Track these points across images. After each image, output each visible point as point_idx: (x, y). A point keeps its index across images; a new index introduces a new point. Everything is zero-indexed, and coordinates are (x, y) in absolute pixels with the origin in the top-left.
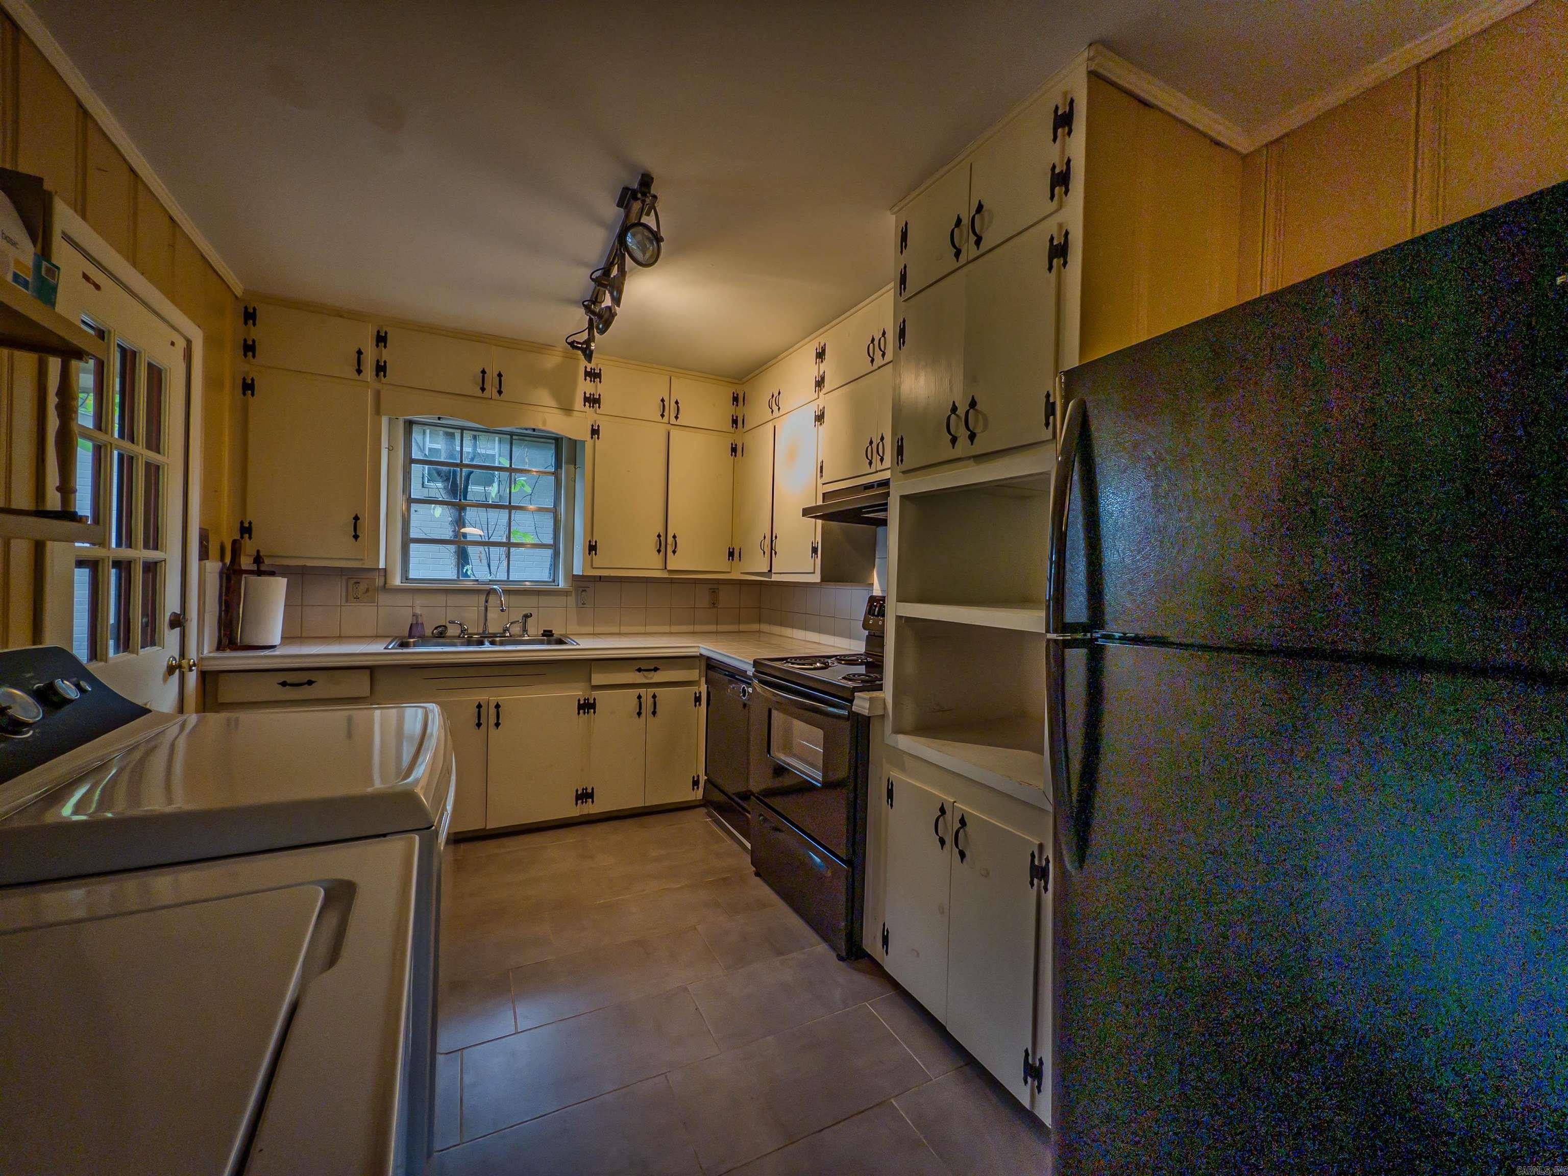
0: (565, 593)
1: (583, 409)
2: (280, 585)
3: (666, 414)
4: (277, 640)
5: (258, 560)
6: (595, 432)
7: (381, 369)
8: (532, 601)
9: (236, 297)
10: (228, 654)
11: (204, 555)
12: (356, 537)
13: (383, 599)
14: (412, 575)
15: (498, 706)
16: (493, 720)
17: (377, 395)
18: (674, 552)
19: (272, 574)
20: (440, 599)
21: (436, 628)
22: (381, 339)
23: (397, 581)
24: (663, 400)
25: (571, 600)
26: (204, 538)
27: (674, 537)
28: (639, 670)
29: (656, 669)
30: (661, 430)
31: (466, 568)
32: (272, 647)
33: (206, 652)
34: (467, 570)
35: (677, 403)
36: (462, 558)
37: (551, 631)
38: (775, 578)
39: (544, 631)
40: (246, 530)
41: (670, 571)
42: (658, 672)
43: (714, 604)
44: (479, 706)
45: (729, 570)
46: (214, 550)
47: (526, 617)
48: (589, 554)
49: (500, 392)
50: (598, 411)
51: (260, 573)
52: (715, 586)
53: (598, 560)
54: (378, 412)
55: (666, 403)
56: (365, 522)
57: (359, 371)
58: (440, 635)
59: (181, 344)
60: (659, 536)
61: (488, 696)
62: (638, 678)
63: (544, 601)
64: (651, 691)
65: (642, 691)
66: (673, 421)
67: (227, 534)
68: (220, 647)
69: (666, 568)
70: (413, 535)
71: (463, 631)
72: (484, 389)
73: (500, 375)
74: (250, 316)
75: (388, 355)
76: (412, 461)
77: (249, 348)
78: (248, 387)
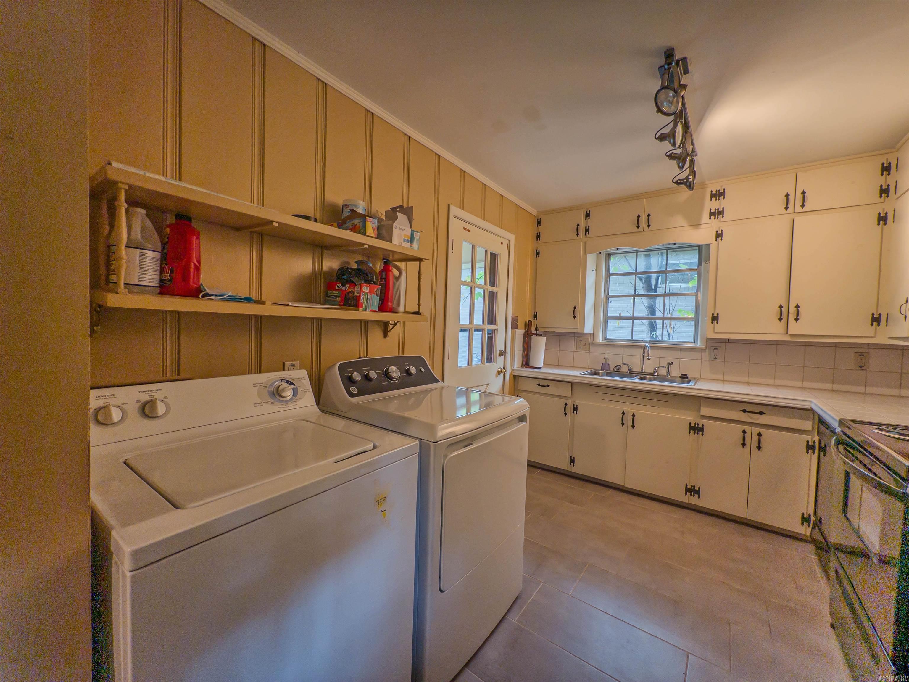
0: (701, 350)
1: (709, 221)
2: (543, 340)
3: (791, 205)
4: (541, 365)
5: (536, 329)
6: (719, 235)
7: (587, 230)
8: (676, 354)
9: (535, 216)
10: (524, 369)
11: (515, 327)
12: (575, 317)
14: (609, 337)
15: (634, 415)
16: (630, 423)
17: (585, 243)
18: (797, 319)
19: (541, 335)
20: (619, 351)
21: (616, 367)
22: (588, 215)
23: (600, 340)
24: (787, 195)
25: (706, 355)
26: (515, 320)
27: (797, 307)
28: (744, 411)
29: (761, 413)
30: (786, 219)
31: (653, 333)
32: (541, 368)
33: (515, 367)
34: (653, 335)
35: (804, 193)
37: (686, 375)
39: (682, 374)
40: (535, 316)
41: (792, 336)
42: (763, 415)
43: (861, 367)
44: (623, 413)
45: (873, 335)
46: (519, 325)
47: (670, 364)
48: (712, 323)
49: (649, 226)
50: (722, 220)
51: (537, 335)
53: (720, 327)
54: (585, 253)
55: (791, 198)
56: (579, 310)
57: (578, 234)
58: (618, 372)
59: (506, 243)
60: (781, 307)
61: (629, 409)
62: (744, 417)
63: (686, 355)
64: (756, 430)
65: (748, 428)
66: (798, 209)
67: (529, 317)
68: (522, 366)
69: (787, 333)
70: (610, 315)
71: (630, 369)
72: (638, 227)
73: (649, 215)
74: (539, 222)
75: (591, 222)
76: (611, 275)
77: (538, 236)
78: (538, 253)
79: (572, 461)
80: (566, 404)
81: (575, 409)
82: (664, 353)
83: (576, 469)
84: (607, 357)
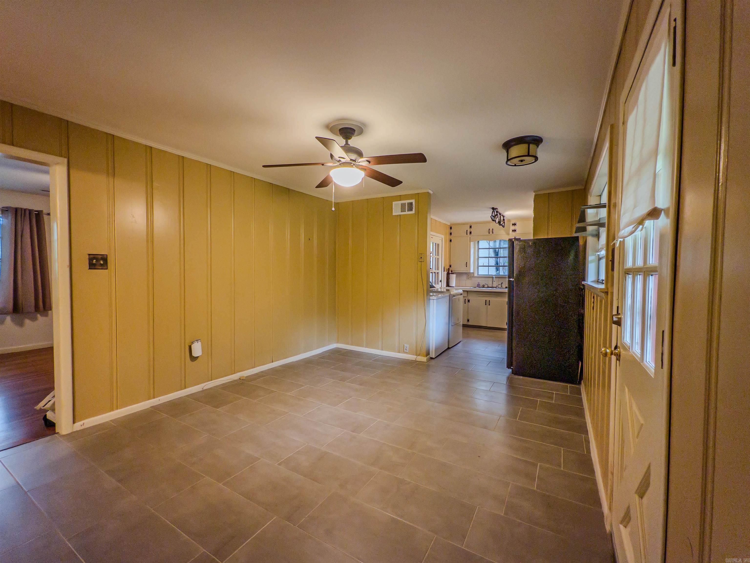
1: (512, 233)
2: (454, 275)
4: (454, 286)
5: (452, 271)
6: (515, 238)
7: (471, 233)
8: (504, 279)
9: (449, 226)
10: (447, 287)
11: (444, 271)
12: (466, 266)
13: (473, 279)
14: (479, 274)
15: (489, 301)
16: (488, 304)
17: (470, 237)
19: (454, 274)
20: (484, 279)
21: (483, 285)
22: (471, 227)
23: (476, 275)
26: (444, 268)
32: (453, 287)
34: (498, 272)
36: (497, 269)
40: (450, 266)
44: (486, 301)
46: (446, 270)
47: (502, 283)
49: (493, 233)
50: (516, 233)
51: (452, 274)
54: (470, 242)
56: (468, 264)
57: (467, 234)
58: (483, 287)
59: (441, 239)
61: (488, 299)
67: (448, 267)
68: (446, 286)
70: (479, 265)
71: (488, 286)
72: (489, 233)
73: (493, 229)
74: (451, 228)
75: (472, 230)
76: (479, 249)
77: (451, 234)
78: (451, 241)
79: (468, 321)
80: (465, 299)
81: (469, 301)
82: (500, 279)
83: (470, 323)
84: (479, 282)
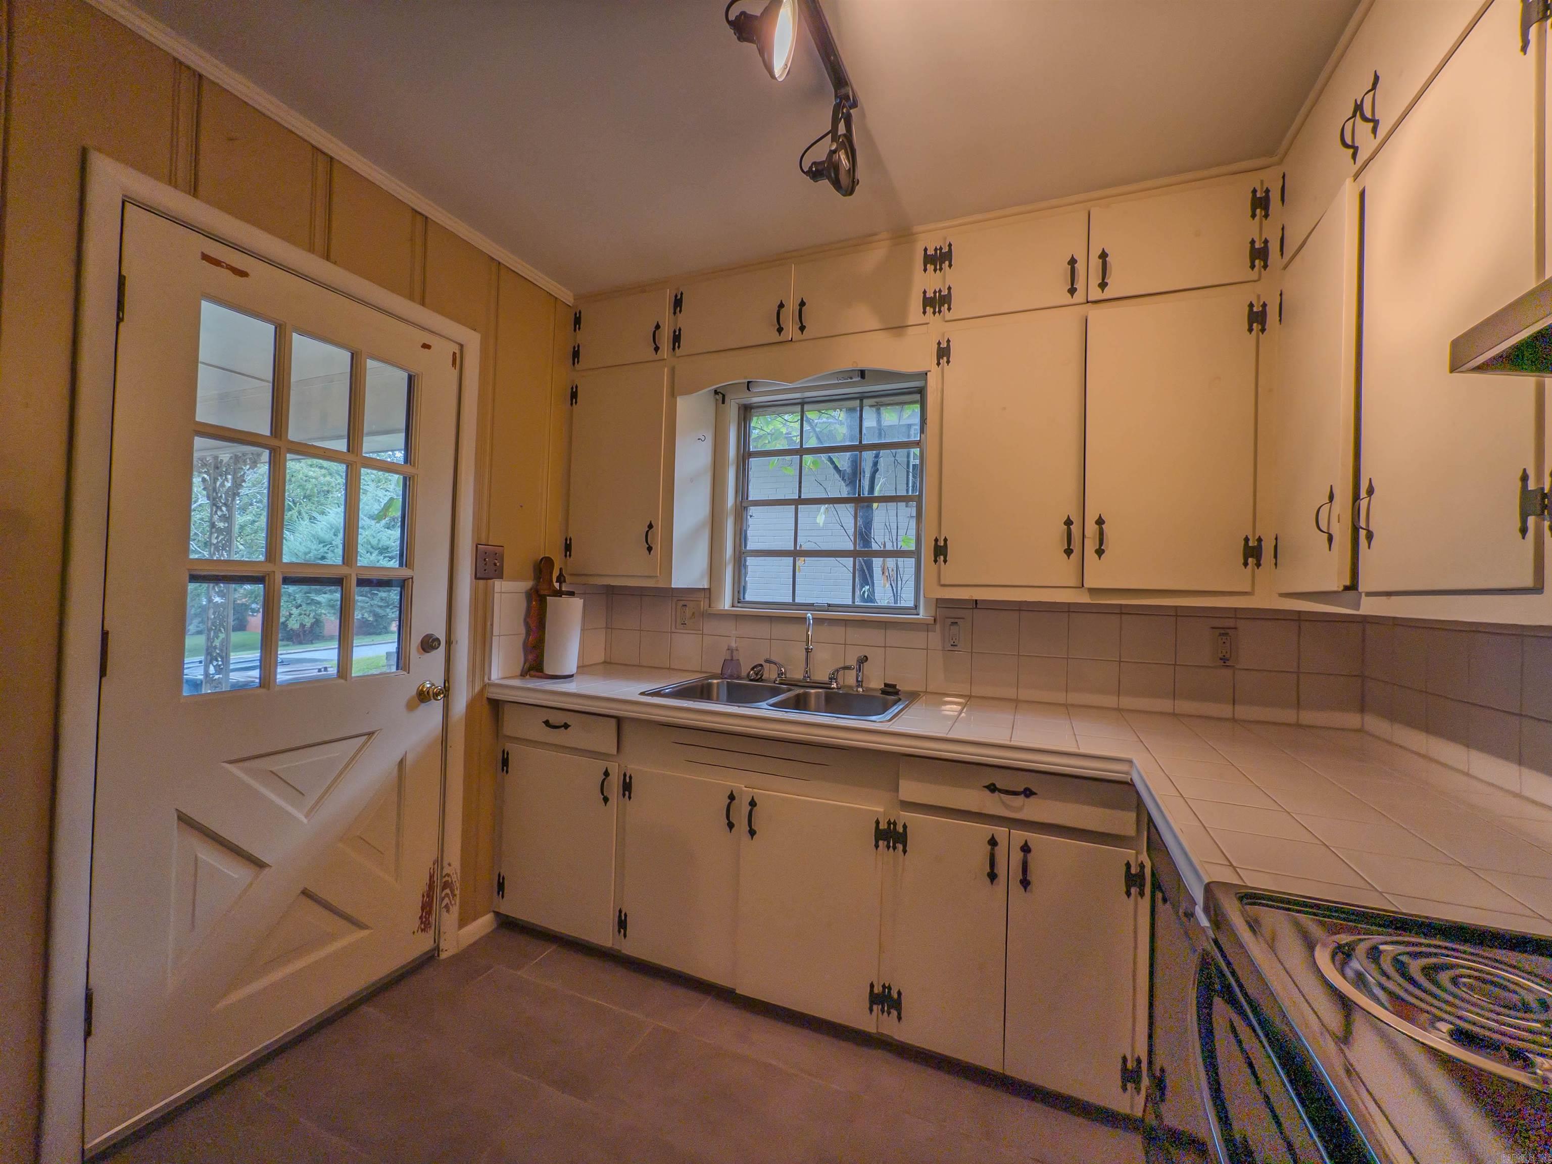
0: (924, 627)
1: (924, 319)
2: (576, 605)
3: (1080, 285)
4: (571, 670)
5: (564, 579)
6: (943, 353)
7: (676, 339)
8: (875, 636)
9: (569, 306)
10: (528, 683)
11: (489, 573)
12: (650, 549)
14: (749, 597)
15: (753, 804)
16: (745, 825)
17: (673, 371)
18: (1100, 552)
19: (571, 594)
20: (763, 630)
21: (753, 669)
22: (678, 303)
23: (726, 603)
24: (1073, 262)
25: (935, 638)
26: (490, 555)
27: (1100, 522)
28: (992, 788)
29: (1028, 793)
30: (1071, 318)
31: (863, 589)
32: (572, 676)
33: (494, 678)
34: (864, 592)
35: (1103, 256)
36: (864, 576)
37: (894, 686)
38: (1369, 607)
39: (886, 685)
40: (567, 547)
41: (1092, 591)
42: (1032, 799)
43: (1224, 659)
44: (732, 797)
45: (1248, 589)
47: (863, 660)
48: (936, 561)
49: (802, 328)
50: (948, 316)
51: (563, 593)
52: (1230, 623)
53: (952, 571)
54: (673, 395)
55: (1080, 267)
56: (658, 531)
57: (657, 349)
59: (447, 348)
60: (1069, 522)
61: (748, 786)
62: (992, 804)
63: (894, 637)
64: (1020, 836)
65: (1000, 832)
66: (1095, 293)
67: (552, 549)
68: (523, 674)
69: (1083, 586)
70: (751, 546)
71: (780, 674)
72: (780, 330)
73: (802, 304)
74: (577, 321)
75: (684, 320)
77: (576, 354)
78: (574, 395)
79: (622, 924)
80: (606, 774)
81: (627, 787)
82: (854, 634)
84: (733, 645)
